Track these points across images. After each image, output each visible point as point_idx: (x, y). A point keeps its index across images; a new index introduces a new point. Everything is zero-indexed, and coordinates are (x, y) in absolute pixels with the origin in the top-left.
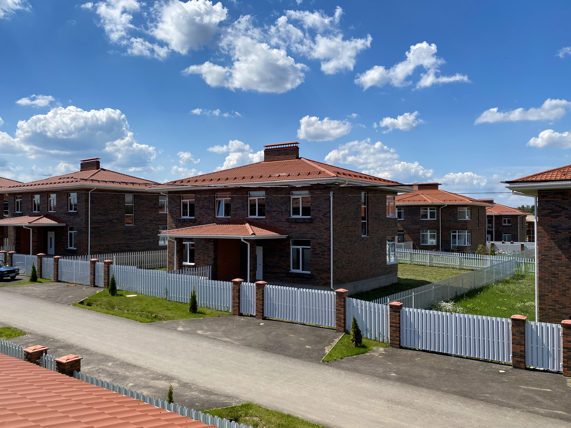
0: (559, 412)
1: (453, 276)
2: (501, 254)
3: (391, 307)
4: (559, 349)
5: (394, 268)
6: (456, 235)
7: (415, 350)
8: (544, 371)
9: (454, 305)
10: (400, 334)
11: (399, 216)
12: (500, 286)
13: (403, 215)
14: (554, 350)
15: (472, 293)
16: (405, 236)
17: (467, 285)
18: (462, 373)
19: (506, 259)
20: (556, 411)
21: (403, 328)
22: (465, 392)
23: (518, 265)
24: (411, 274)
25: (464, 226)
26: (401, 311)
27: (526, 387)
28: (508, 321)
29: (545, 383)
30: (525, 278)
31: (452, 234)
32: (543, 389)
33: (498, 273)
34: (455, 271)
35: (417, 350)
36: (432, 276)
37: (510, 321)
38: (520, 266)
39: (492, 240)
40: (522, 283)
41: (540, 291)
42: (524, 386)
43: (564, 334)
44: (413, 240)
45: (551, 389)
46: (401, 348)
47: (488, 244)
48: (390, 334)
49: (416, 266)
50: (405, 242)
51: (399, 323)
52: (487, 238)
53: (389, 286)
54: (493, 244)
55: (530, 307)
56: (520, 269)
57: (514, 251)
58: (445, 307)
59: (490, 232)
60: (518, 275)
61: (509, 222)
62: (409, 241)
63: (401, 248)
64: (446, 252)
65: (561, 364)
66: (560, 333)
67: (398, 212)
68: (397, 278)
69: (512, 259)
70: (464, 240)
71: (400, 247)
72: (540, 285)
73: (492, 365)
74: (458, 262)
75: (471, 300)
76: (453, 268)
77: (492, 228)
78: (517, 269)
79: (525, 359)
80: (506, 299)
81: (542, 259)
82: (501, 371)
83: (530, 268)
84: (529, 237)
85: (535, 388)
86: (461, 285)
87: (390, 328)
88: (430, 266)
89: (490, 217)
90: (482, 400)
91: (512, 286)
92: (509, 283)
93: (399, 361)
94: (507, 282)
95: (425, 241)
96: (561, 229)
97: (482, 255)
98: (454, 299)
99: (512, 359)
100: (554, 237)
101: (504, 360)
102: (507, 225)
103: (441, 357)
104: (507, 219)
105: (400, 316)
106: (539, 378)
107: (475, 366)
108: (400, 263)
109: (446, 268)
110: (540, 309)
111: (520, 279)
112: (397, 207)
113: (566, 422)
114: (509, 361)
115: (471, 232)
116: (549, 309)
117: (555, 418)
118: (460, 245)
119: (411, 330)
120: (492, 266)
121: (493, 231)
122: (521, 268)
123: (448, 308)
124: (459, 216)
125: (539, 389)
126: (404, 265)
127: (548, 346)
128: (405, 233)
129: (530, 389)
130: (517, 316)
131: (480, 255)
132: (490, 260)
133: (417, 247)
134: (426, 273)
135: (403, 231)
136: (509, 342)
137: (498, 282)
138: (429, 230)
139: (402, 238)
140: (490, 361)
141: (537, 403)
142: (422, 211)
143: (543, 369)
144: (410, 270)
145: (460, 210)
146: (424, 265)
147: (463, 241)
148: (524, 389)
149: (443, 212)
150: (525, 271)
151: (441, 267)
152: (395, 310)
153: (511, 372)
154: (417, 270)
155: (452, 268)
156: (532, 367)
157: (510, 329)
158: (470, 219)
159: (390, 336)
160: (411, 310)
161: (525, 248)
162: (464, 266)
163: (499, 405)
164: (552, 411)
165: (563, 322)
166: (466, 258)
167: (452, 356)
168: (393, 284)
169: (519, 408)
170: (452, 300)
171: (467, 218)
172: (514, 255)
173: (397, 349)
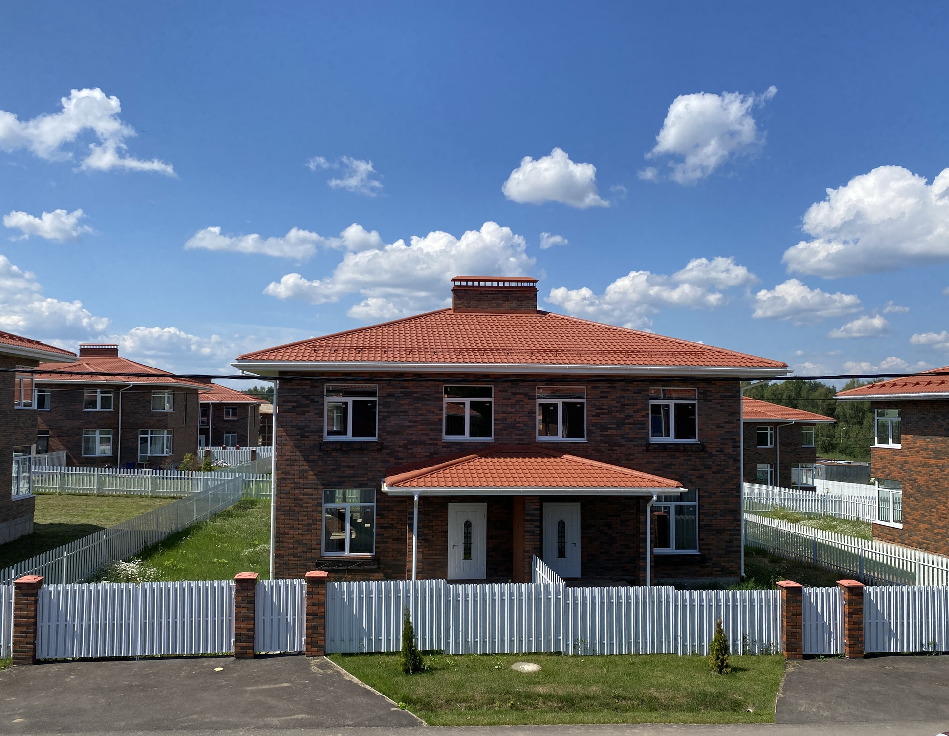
0: (300, 716)
1: (141, 511)
2: (221, 467)
3: (19, 587)
4: (302, 617)
5: (28, 505)
6: (147, 437)
7: (65, 661)
8: (280, 655)
9: (142, 564)
10: (35, 637)
11: (41, 404)
12: (219, 522)
13: (48, 401)
14: (294, 619)
15: (173, 540)
16: (52, 441)
17: (165, 527)
18: (153, 687)
19: (229, 477)
20: (295, 717)
21: (43, 624)
22: (158, 720)
23: (247, 484)
24: (61, 515)
25: (161, 422)
26: (40, 592)
27: (254, 688)
28: (231, 584)
29: (281, 675)
30: (255, 505)
31: (140, 436)
32: (277, 686)
33: (215, 500)
34: (144, 501)
35: (70, 661)
36: (102, 515)
37: (233, 584)
38: (249, 485)
39: (207, 445)
40: (251, 514)
41: (277, 529)
42: (250, 686)
43: (308, 593)
44: (67, 448)
45: (289, 683)
46: (37, 662)
47: (201, 451)
48: (14, 640)
49: (71, 496)
50: (50, 452)
51: (35, 617)
52: (200, 440)
53: (15, 541)
54: (208, 452)
55: (262, 553)
56: (249, 491)
57: (241, 462)
58: (124, 570)
59: (204, 432)
60: (246, 502)
61: (234, 414)
62: (59, 450)
63: (43, 464)
64: (129, 470)
65: (303, 639)
66: (304, 592)
67: (39, 396)
68: (32, 525)
69: (237, 476)
70: (161, 445)
71: (41, 463)
72: (277, 519)
73: (203, 662)
74: (150, 485)
75: (171, 553)
76: (141, 497)
77: (208, 424)
78: (244, 492)
79: (253, 642)
80: (226, 545)
81: (282, 478)
82: (217, 670)
83: (264, 489)
84: (264, 438)
85: (267, 686)
86: (154, 527)
87: (14, 629)
88: (98, 496)
89: (205, 406)
90: (186, 728)
91: (236, 521)
92: (232, 515)
93: (30, 690)
94: (229, 515)
95: (89, 450)
96: (309, 432)
97: (190, 472)
98: (142, 554)
99: (235, 645)
100: (299, 444)
101: (222, 649)
102: (231, 419)
103: (116, 665)
104: (231, 409)
105: (36, 601)
106: (273, 668)
107: (174, 669)
108: (40, 494)
109: (128, 497)
110: (277, 556)
111: (248, 508)
112: (37, 385)
113: (309, 730)
114: (230, 649)
115: (172, 431)
116: (289, 554)
117: (294, 727)
118: (154, 455)
119: (58, 625)
120: (206, 491)
121: (208, 429)
122: (251, 489)
123: (130, 573)
124: (154, 404)
125: (272, 686)
126: (47, 496)
127: (287, 615)
128: (51, 436)
129: (261, 689)
130: (244, 575)
131: (187, 472)
132: (204, 479)
133: (74, 461)
134: (91, 509)
135: (47, 432)
136: (230, 618)
137: (215, 516)
138: (98, 429)
139: (46, 444)
140: (200, 655)
141: (270, 710)
142: (86, 395)
143: (278, 652)
144: (60, 505)
145: (155, 394)
146: (87, 495)
147: (159, 446)
148: (252, 692)
149: (125, 396)
150: (257, 494)
151: (119, 496)
152: (26, 592)
153: (232, 668)
154: (73, 505)
155: (138, 496)
156: (263, 653)
157: (233, 597)
158: (171, 410)
159: (14, 644)
160: (60, 588)
161: (257, 457)
162: (159, 492)
163: (212, 728)
164: (290, 717)
165: (308, 575)
166: (163, 478)
167: (135, 659)
168: (22, 538)
169: (243, 726)
170: (138, 557)
171: (167, 407)
172: (240, 469)
173: (28, 666)
